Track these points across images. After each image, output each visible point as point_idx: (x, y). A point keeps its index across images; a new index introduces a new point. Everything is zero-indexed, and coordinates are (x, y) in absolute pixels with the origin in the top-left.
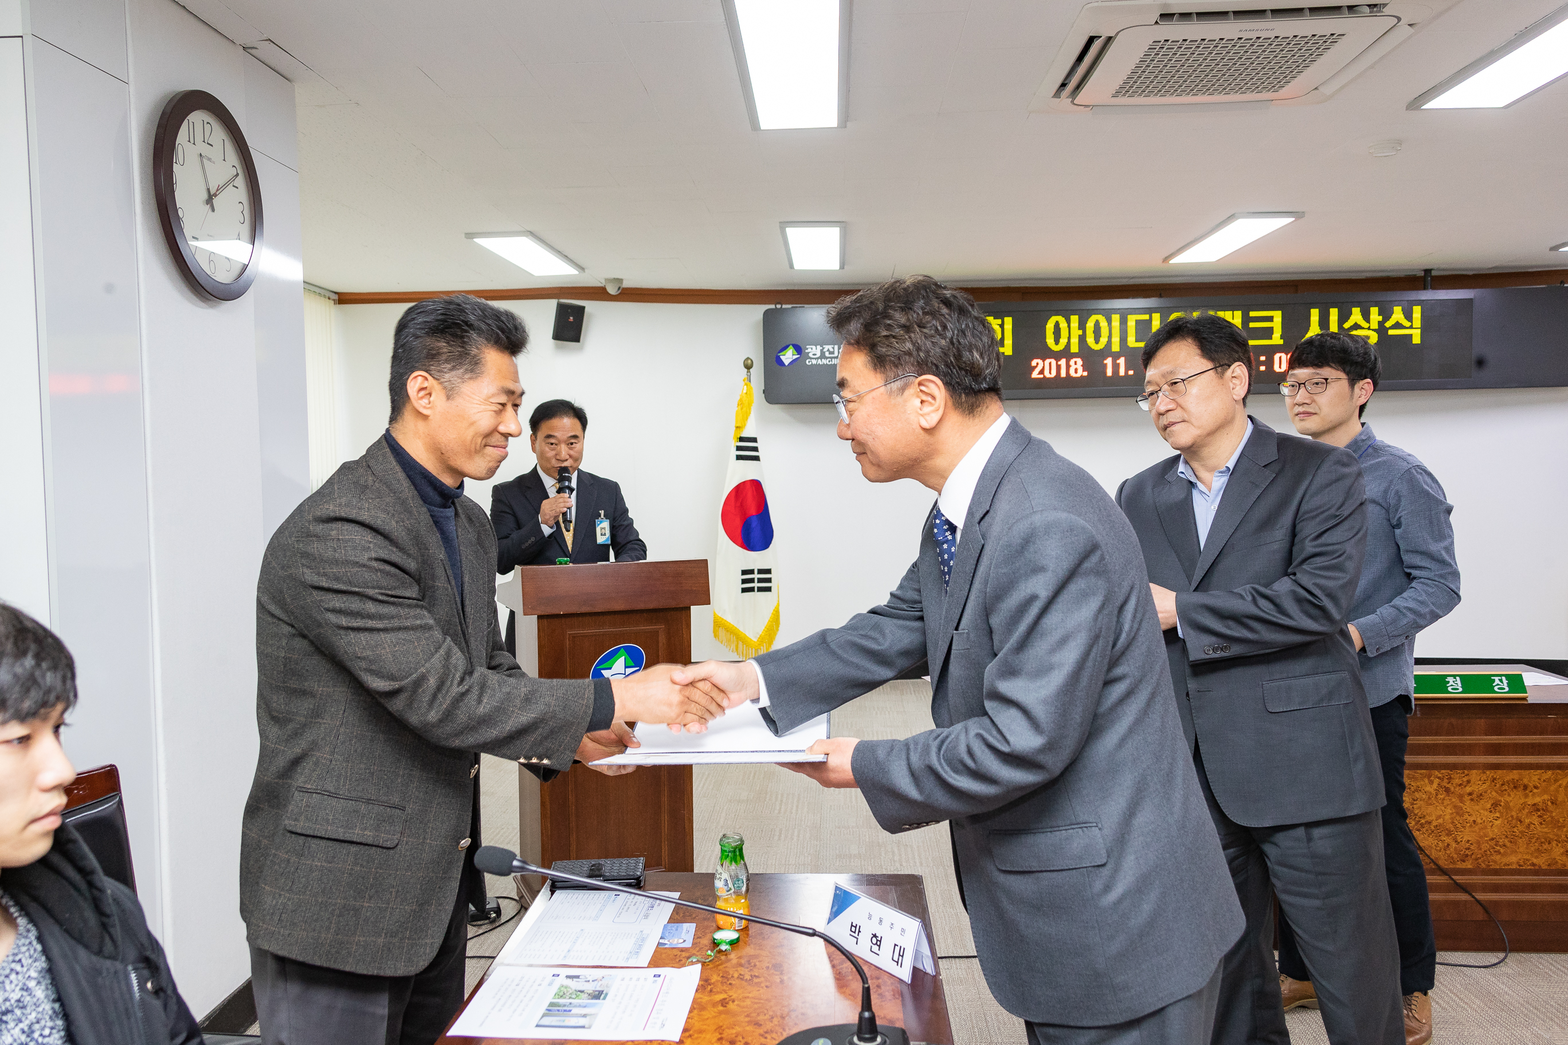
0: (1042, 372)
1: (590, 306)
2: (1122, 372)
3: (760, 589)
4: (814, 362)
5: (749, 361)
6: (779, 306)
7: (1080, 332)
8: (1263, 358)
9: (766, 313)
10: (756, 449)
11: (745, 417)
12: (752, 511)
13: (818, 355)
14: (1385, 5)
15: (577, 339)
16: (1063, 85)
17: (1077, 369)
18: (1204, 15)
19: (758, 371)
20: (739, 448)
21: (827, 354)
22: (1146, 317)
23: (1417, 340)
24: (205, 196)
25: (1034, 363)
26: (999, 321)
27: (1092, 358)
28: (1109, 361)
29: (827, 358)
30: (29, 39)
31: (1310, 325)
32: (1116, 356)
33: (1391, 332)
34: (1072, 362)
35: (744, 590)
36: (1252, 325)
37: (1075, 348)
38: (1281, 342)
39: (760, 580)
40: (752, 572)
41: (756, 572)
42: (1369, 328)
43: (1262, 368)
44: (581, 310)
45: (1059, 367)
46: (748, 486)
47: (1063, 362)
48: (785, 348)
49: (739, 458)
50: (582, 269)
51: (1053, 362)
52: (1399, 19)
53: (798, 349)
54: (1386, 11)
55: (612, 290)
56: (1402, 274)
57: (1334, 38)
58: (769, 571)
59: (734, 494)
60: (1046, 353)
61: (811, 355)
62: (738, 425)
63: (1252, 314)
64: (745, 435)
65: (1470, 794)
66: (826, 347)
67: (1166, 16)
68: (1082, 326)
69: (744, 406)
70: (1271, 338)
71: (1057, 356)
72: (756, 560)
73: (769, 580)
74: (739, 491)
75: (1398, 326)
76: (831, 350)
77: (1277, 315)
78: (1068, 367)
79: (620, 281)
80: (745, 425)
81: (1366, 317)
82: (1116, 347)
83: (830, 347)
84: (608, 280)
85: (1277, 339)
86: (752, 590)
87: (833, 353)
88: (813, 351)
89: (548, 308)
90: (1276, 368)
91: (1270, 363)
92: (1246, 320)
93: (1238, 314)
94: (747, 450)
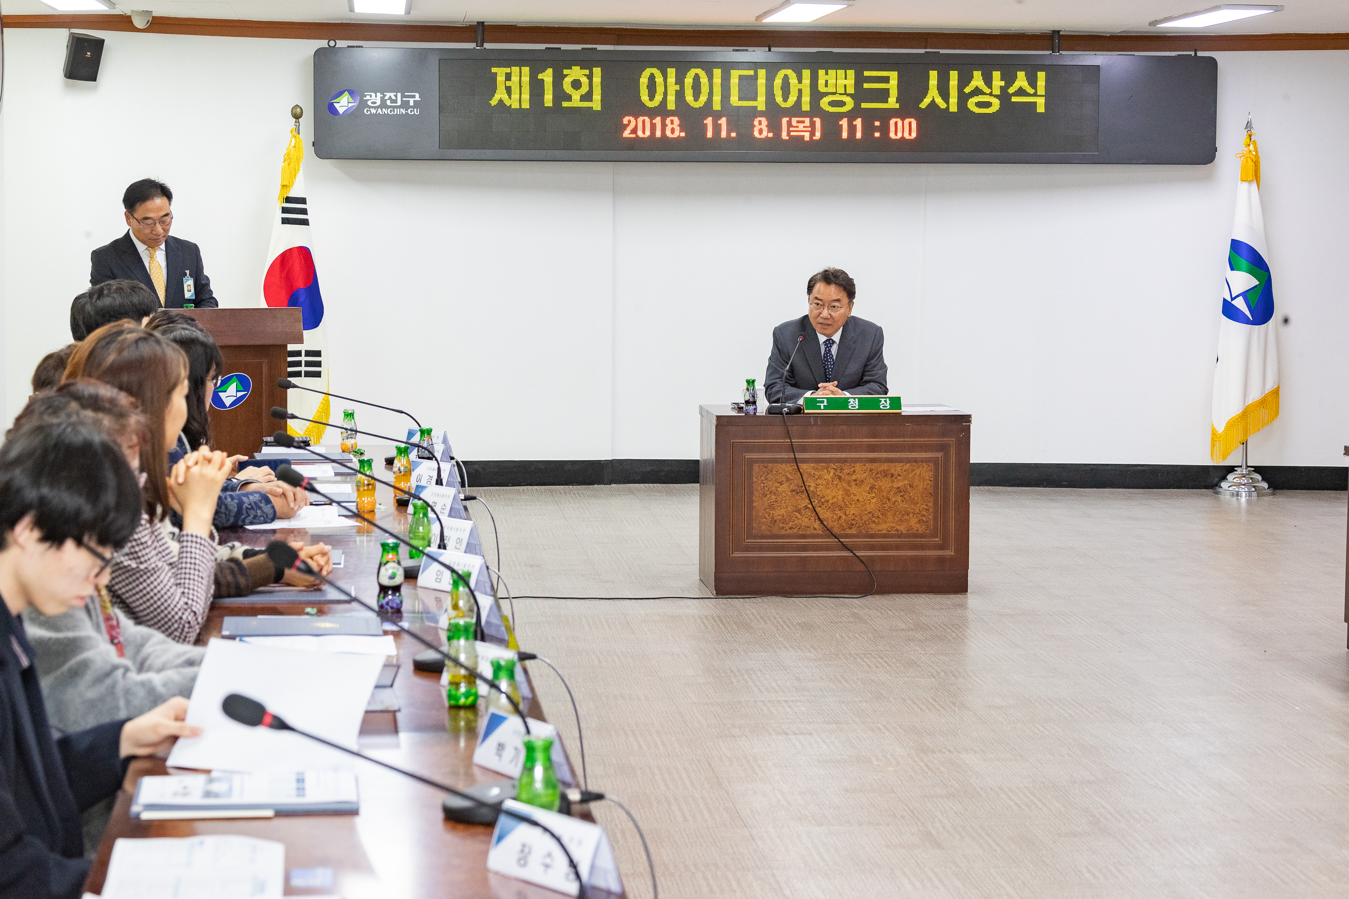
0: (634, 131)
1: (111, 38)
2: (724, 134)
3: (308, 374)
4: (373, 111)
5: (299, 110)
6: (332, 43)
7: (678, 87)
8: (877, 124)
9: (319, 53)
10: (304, 211)
11: (293, 175)
12: (300, 283)
13: (378, 103)
15: (94, 79)
17: (674, 129)
19: (307, 121)
20: (285, 210)
21: (388, 103)
22: (751, 73)
23: (1041, 109)
25: (625, 120)
26: (587, 72)
27: (691, 117)
28: (709, 121)
29: (388, 107)
31: (928, 89)
32: (717, 116)
33: (1014, 99)
34: (668, 121)
35: (290, 374)
36: (866, 86)
37: (671, 105)
38: (897, 106)
39: (308, 364)
40: (298, 353)
41: (303, 353)
42: (991, 94)
43: (877, 135)
44: (100, 43)
45: (653, 127)
46: (296, 254)
47: (658, 121)
48: (340, 94)
49: (285, 221)
51: (647, 119)
53: (356, 95)
55: (139, 20)
56: (1038, 32)
58: (318, 353)
59: (278, 263)
60: (640, 110)
61: (369, 103)
62: (284, 184)
63: (867, 73)
64: (292, 194)
65: (855, 480)
66: (388, 95)
68: (680, 81)
69: (292, 161)
70: (887, 102)
71: (652, 113)
73: (318, 364)
74: (284, 259)
75: (1021, 92)
76: (394, 98)
77: (893, 76)
78: (664, 126)
80: (293, 184)
81: (988, 81)
82: (717, 106)
83: (392, 95)
84: (136, 9)
85: (892, 103)
86: (298, 374)
87: (395, 101)
88: (373, 99)
89: (59, 39)
90: (892, 135)
91: (885, 129)
92: (860, 80)
93: (851, 73)
94: (295, 212)
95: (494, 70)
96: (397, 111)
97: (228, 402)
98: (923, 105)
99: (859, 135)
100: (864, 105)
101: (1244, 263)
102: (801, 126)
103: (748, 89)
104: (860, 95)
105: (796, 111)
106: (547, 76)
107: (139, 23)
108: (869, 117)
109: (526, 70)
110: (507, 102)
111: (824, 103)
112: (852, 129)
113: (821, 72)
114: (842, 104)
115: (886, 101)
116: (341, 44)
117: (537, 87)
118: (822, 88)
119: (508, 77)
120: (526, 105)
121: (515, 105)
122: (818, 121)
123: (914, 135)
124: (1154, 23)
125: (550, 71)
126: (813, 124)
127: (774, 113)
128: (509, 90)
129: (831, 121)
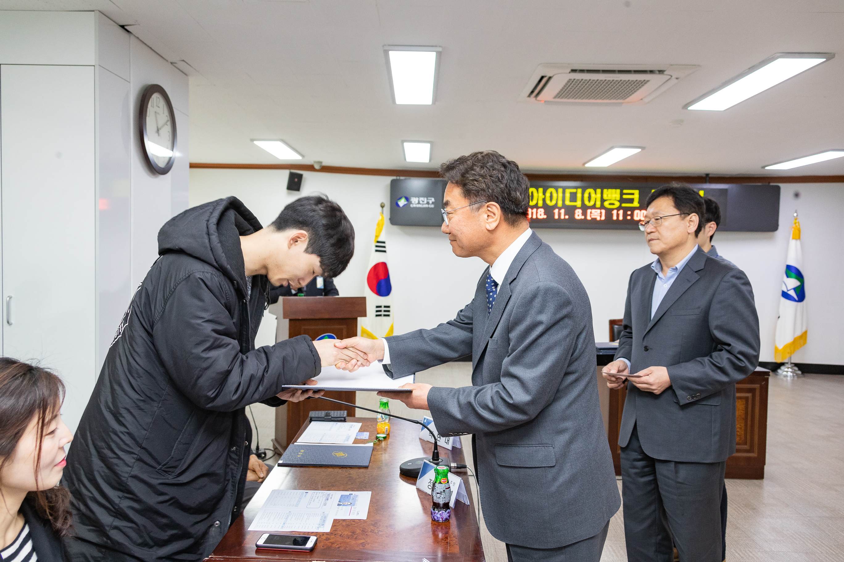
1: (306, 174)
2: (562, 217)
3: (385, 315)
4: (415, 206)
5: (383, 204)
6: (398, 178)
7: (543, 197)
8: (629, 213)
9: (393, 182)
10: (384, 247)
11: (380, 231)
12: (382, 276)
13: (417, 202)
14: (665, 71)
15: (298, 189)
16: (532, 92)
17: (541, 214)
18: (589, 71)
19: (387, 209)
20: (377, 246)
21: (421, 202)
22: (575, 191)
24: (156, 129)
27: (549, 210)
28: (556, 211)
29: (421, 204)
30: (97, 67)
32: (560, 209)
34: (539, 211)
35: (377, 316)
36: (625, 197)
37: (540, 204)
38: (638, 206)
39: (385, 311)
40: (380, 307)
41: (383, 307)
43: (629, 218)
44: (301, 176)
45: (532, 213)
46: (380, 265)
47: (535, 210)
48: (400, 198)
49: (377, 251)
50: (303, 156)
52: (672, 76)
53: (407, 199)
54: (665, 73)
55: (317, 167)
56: (696, 175)
57: (645, 82)
58: (389, 307)
59: (373, 269)
61: (413, 202)
62: (376, 235)
63: (625, 191)
64: (380, 240)
66: (421, 199)
67: (574, 71)
68: (544, 193)
69: (380, 226)
71: (533, 207)
72: (383, 301)
73: (389, 311)
74: (376, 267)
76: (423, 200)
77: (636, 192)
78: (537, 213)
79: (321, 162)
80: (380, 235)
82: (560, 204)
84: (315, 162)
85: (636, 204)
86: (380, 315)
87: (424, 202)
88: (414, 200)
90: (635, 218)
91: (632, 215)
92: (622, 194)
93: (618, 191)
94: (381, 247)
96: (424, 206)
99: (621, 218)
100: (624, 205)
101: (793, 275)
102: (596, 213)
103: (573, 197)
104: (622, 201)
105: (594, 207)
108: (626, 210)
111: (606, 204)
112: (618, 215)
114: (614, 204)
115: (632, 203)
116: (402, 178)
118: (605, 197)
122: (603, 211)
126: (601, 212)
127: (584, 208)
129: (609, 212)
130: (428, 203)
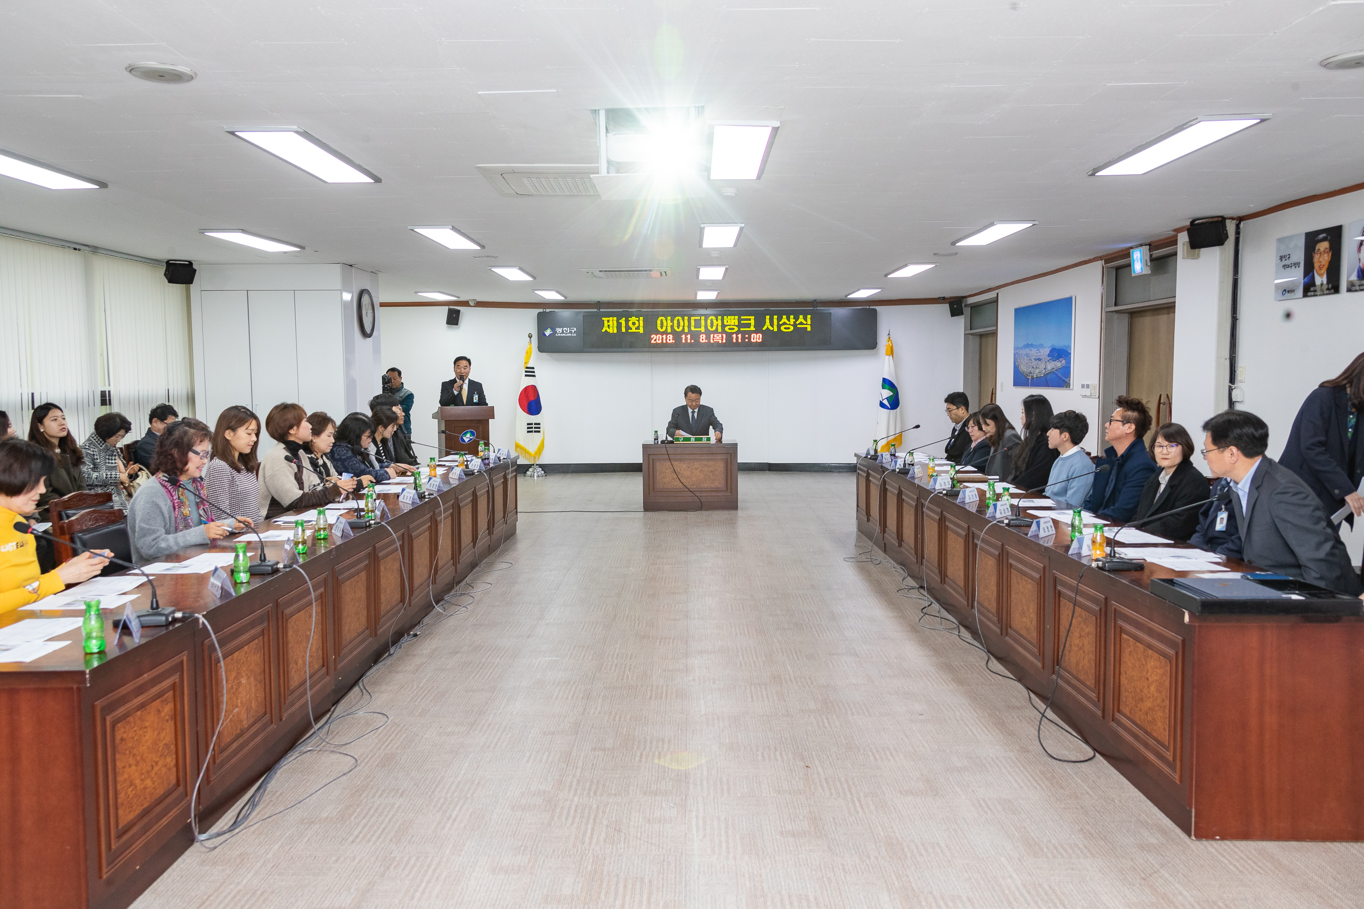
0: (655, 340)
1: (463, 309)
2: (689, 341)
3: (535, 432)
4: (559, 335)
5: (531, 335)
6: (544, 310)
7: (672, 324)
8: (747, 336)
9: (539, 314)
10: (534, 372)
11: (529, 358)
12: (532, 398)
13: (561, 332)
15: (457, 324)
17: (670, 339)
19: (535, 339)
20: (526, 372)
22: (699, 318)
23: (809, 329)
25: (652, 337)
26: (638, 319)
27: (677, 335)
28: (683, 336)
29: (565, 333)
31: (766, 323)
32: (686, 334)
33: (798, 326)
34: (668, 336)
35: (528, 432)
36: (742, 322)
37: (669, 330)
38: (754, 329)
39: (535, 428)
40: (532, 424)
41: (534, 424)
42: (789, 324)
44: (459, 311)
45: (662, 338)
46: (530, 387)
47: (664, 336)
48: (547, 329)
49: (526, 376)
51: (661, 336)
53: (553, 329)
58: (539, 424)
59: (524, 391)
60: (657, 332)
61: (558, 332)
62: (526, 362)
63: (742, 317)
64: (528, 366)
66: (564, 329)
68: (672, 321)
69: (528, 354)
71: (662, 333)
72: (533, 419)
73: (539, 428)
74: (526, 389)
75: (801, 323)
77: (752, 318)
78: (667, 338)
79: (475, 299)
80: (529, 362)
81: (788, 319)
82: (686, 330)
83: (566, 329)
84: (470, 299)
85: (752, 328)
86: (532, 432)
87: (567, 331)
88: (559, 330)
89: (445, 310)
90: (752, 340)
91: (749, 338)
92: (739, 320)
93: (737, 317)
94: (530, 372)
95: (603, 319)
96: (568, 335)
97: (467, 440)
98: (764, 329)
99: (740, 341)
100: (741, 329)
101: (887, 386)
102: (718, 337)
103: (698, 324)
104: (740, 325)
105: (716, 332)
106: (623, 321)
107: (471, 304)
108: (744, 333)
109: (615, 318)
110: (608, 330)
111: (727, 329)
112: (737, 338)
113: (725, 317)
114: (733, 329)
115: (750, 328)
116: (548, 310)
117: (619, 325)
118: (725, 323)
119: (608, 321)
120: (615, 331)
121: (611, 332)
122: (724, 335)
123: (761, 340)
124: (846, 296)
125: (624, 319)
126: (722, 336)
127: (708, 333)
128: (609, 326)
129: (729, 335)
130: (571, 332)
